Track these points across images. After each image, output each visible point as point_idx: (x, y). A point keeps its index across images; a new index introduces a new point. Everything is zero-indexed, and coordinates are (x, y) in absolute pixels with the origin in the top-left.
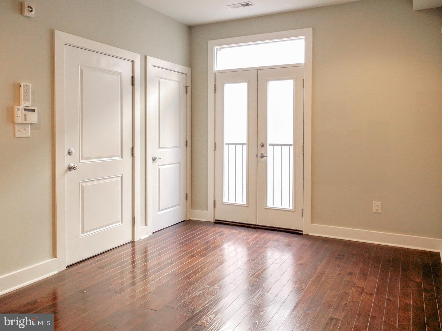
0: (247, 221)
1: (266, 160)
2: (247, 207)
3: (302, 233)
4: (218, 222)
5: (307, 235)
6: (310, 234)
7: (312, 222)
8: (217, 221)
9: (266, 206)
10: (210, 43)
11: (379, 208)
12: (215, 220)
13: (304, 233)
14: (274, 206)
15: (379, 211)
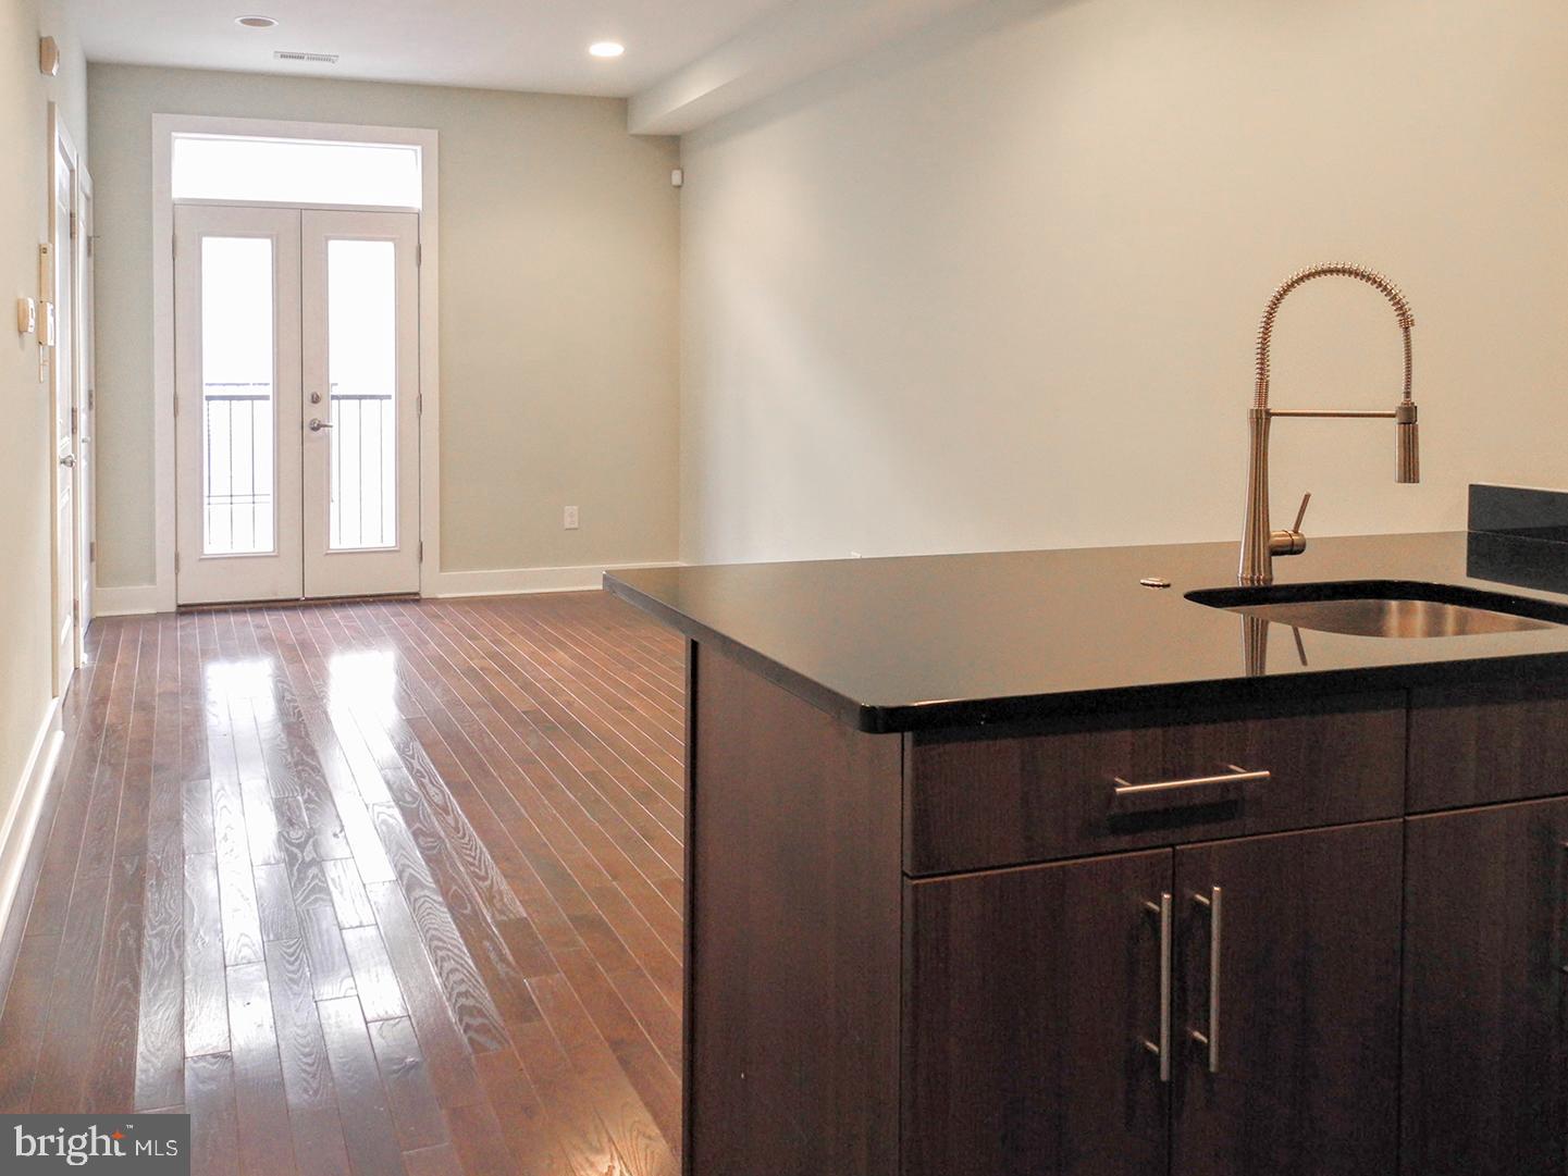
0: (276, 595)
1: (328, 437)
2: (276, 556)
3: (417, 597)
4: (186, 610)
5: (434, 601)
6: (440, 596)
7: (442, 568)
8: (183, 609)
9: (329, 549)
10: (159, 121)
11: (576, 518)
12: (179, 606)
13: (423, 596)
14: (363, 546)
15: (576, 525)
